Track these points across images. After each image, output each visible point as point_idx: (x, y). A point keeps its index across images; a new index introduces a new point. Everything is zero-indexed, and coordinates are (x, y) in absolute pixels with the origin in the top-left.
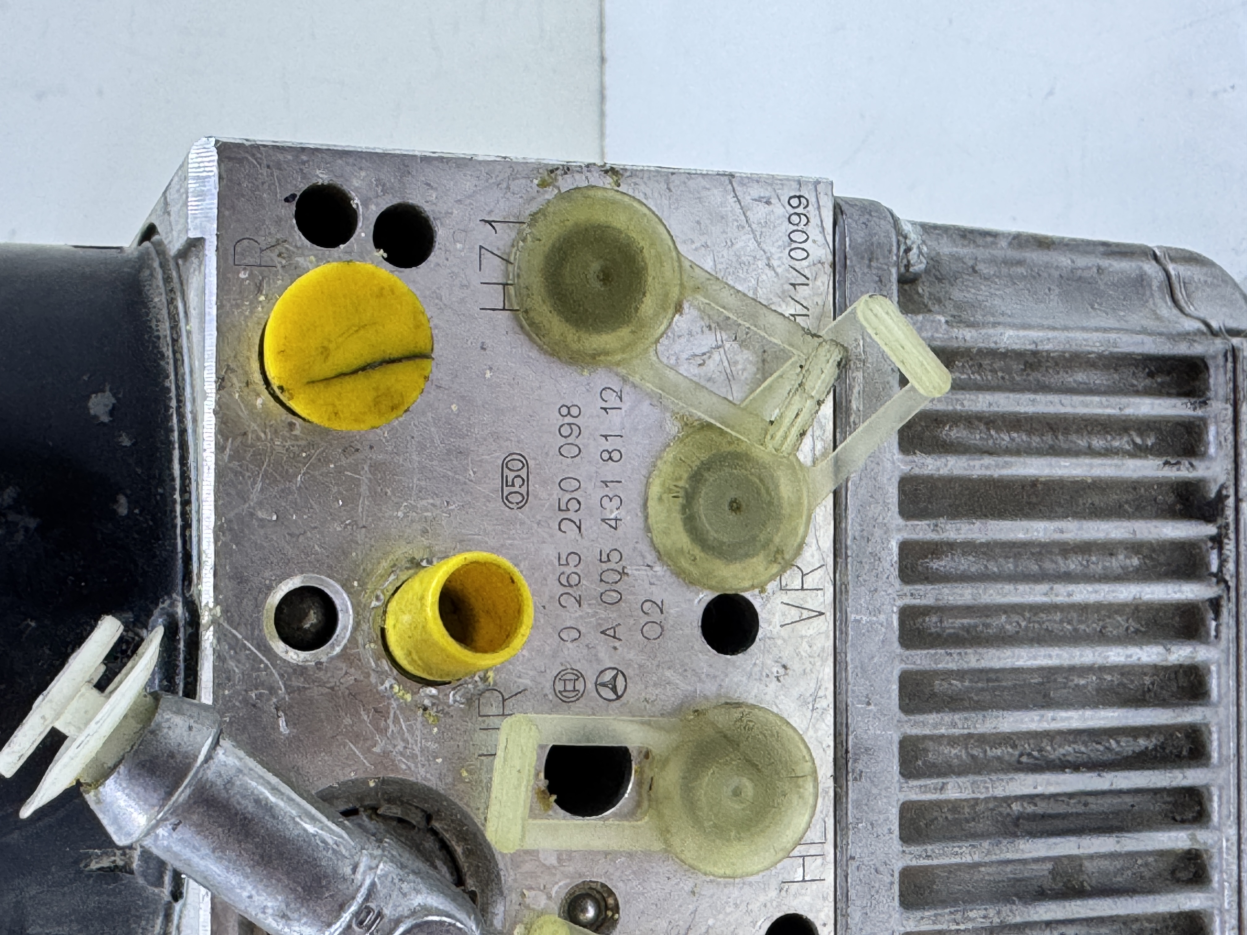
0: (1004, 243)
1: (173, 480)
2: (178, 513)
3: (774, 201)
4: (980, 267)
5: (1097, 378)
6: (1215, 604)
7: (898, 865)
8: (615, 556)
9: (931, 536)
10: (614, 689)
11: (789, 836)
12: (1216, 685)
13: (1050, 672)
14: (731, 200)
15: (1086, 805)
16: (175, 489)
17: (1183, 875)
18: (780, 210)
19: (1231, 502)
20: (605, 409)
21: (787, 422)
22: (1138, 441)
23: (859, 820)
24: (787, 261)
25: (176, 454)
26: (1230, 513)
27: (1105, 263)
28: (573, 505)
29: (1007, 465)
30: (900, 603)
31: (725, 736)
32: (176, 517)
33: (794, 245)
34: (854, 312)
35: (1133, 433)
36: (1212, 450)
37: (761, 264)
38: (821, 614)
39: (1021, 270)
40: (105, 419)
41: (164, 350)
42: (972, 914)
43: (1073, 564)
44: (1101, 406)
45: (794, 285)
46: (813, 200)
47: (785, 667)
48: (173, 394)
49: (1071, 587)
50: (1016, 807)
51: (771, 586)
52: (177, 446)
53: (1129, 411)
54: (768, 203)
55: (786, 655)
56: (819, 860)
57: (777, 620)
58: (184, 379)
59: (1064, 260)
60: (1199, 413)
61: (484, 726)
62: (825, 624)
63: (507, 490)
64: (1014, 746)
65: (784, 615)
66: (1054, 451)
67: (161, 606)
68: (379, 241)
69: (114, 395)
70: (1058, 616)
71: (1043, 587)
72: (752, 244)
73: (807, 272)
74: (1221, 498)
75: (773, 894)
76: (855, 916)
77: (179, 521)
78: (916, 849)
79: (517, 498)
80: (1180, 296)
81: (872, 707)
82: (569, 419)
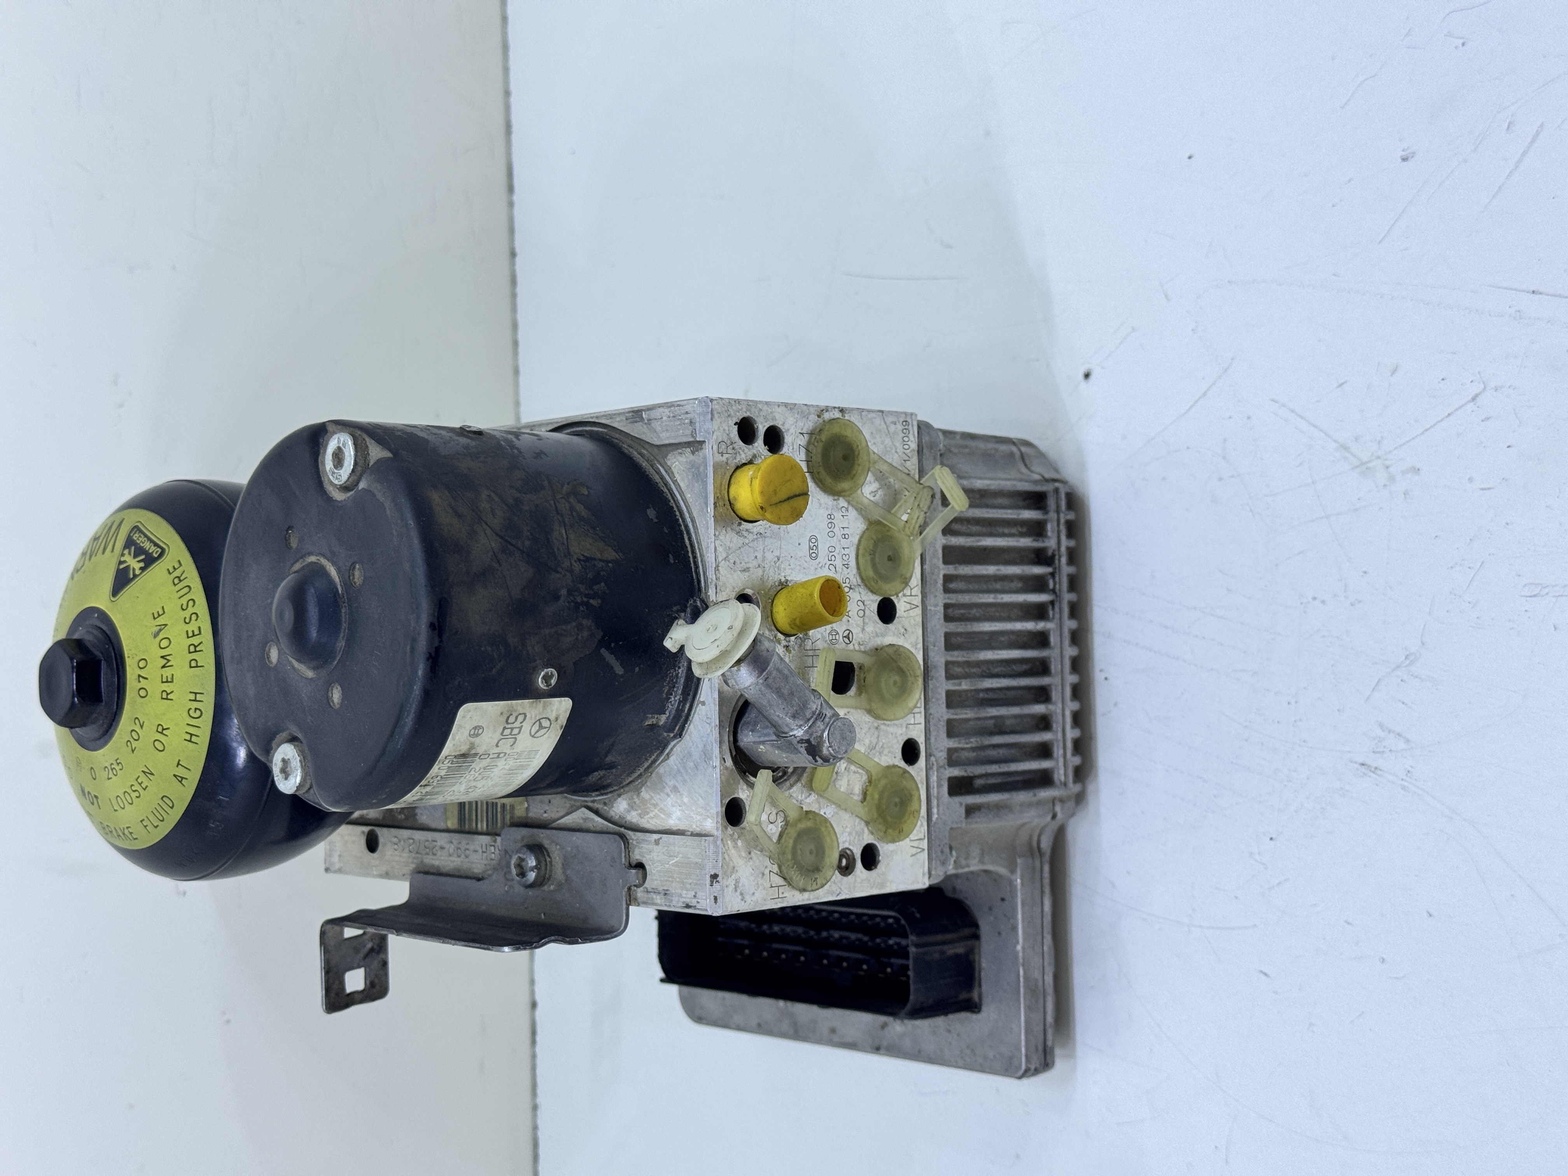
0: (958, 437)
1: (687, 547)
2: (692, 562)
3: (897, 423)
4: (953, 449)
5: (1005, 501)
6: (1052, 603)
7: (946, 717)
8: (847, 581)
9: (955, 572)
10: (849, 639)
11: (911, 704)
12: (1053, 639)
13: (993, 634)
14: (883, 423)
15: (1005, 694)
16: (688, 552)
17: (1042, 726)
18: (900, 427)
19: (1057, 557)
20: (842, 516)
21: (914, 521)
22: (1020, 530)
23: (932, 698)
24: (903, 450)
25: (685, 535)
26: (1057, 562)
27: (997, 446)
28: (833, 558)
29: (978, 541)
30: (945, 601)
31: (892, 659)
32: (691, 564)
33: (905, 443)
34: (933, 474)
35: (1018, 526)
36: (1049, 534)
37: (893, 451)
38: (918, 606)
39: (967, 450)
40: (655, 520)
41: (662, 489)
42: (972, 740)
43: (998, 586)
44: (1011, 514)
45: (905, 461)
46: (910, 423)
47: (906, 630)
48: (675, 509)
49: (1003, 596)
50: (981, 695)
51: (900, 595)
52: (685, 532)
53: (1021, 517)
54: (895, 424)
55: (907, 626)
56: (919, 715)
57: (903, 609)
58: (679, 503)
59: (981, 445)
60: (1045, 517)
61: (806, 654)
62: (918, 611)
63: (811, 551)
64: (979, 667)
65: (905, 607)
66: (991, 535)
67: (690, 603)
68: (766, 443)
69: (655, 509)
70: (993, 609)
71: (992, 596)
72: (890, 443)
73: (909, 455)
74: (1053, 556)
75: (904, 729)
76: (933, 740)
77: (692, 565)
78: (951, 711)
79: (814, 555)
80: (1027, 461)
81: (936, 648)
82: (830, 521)
